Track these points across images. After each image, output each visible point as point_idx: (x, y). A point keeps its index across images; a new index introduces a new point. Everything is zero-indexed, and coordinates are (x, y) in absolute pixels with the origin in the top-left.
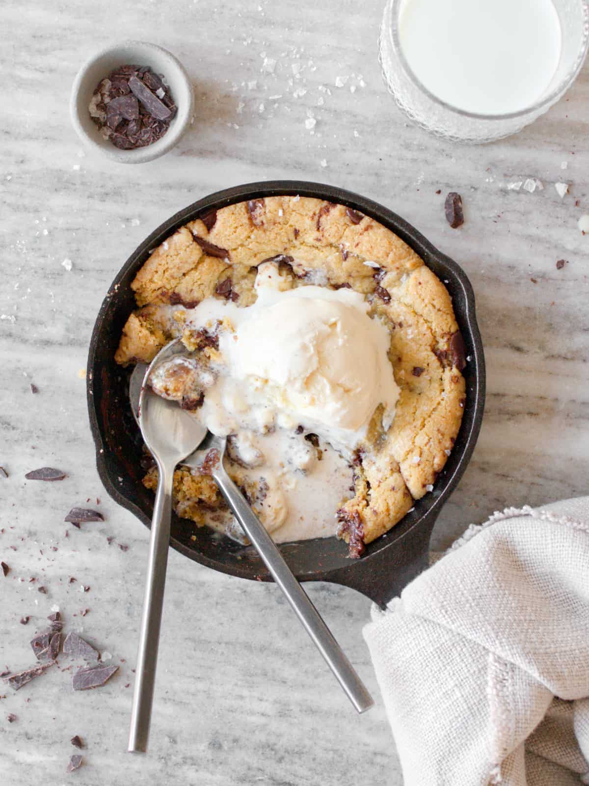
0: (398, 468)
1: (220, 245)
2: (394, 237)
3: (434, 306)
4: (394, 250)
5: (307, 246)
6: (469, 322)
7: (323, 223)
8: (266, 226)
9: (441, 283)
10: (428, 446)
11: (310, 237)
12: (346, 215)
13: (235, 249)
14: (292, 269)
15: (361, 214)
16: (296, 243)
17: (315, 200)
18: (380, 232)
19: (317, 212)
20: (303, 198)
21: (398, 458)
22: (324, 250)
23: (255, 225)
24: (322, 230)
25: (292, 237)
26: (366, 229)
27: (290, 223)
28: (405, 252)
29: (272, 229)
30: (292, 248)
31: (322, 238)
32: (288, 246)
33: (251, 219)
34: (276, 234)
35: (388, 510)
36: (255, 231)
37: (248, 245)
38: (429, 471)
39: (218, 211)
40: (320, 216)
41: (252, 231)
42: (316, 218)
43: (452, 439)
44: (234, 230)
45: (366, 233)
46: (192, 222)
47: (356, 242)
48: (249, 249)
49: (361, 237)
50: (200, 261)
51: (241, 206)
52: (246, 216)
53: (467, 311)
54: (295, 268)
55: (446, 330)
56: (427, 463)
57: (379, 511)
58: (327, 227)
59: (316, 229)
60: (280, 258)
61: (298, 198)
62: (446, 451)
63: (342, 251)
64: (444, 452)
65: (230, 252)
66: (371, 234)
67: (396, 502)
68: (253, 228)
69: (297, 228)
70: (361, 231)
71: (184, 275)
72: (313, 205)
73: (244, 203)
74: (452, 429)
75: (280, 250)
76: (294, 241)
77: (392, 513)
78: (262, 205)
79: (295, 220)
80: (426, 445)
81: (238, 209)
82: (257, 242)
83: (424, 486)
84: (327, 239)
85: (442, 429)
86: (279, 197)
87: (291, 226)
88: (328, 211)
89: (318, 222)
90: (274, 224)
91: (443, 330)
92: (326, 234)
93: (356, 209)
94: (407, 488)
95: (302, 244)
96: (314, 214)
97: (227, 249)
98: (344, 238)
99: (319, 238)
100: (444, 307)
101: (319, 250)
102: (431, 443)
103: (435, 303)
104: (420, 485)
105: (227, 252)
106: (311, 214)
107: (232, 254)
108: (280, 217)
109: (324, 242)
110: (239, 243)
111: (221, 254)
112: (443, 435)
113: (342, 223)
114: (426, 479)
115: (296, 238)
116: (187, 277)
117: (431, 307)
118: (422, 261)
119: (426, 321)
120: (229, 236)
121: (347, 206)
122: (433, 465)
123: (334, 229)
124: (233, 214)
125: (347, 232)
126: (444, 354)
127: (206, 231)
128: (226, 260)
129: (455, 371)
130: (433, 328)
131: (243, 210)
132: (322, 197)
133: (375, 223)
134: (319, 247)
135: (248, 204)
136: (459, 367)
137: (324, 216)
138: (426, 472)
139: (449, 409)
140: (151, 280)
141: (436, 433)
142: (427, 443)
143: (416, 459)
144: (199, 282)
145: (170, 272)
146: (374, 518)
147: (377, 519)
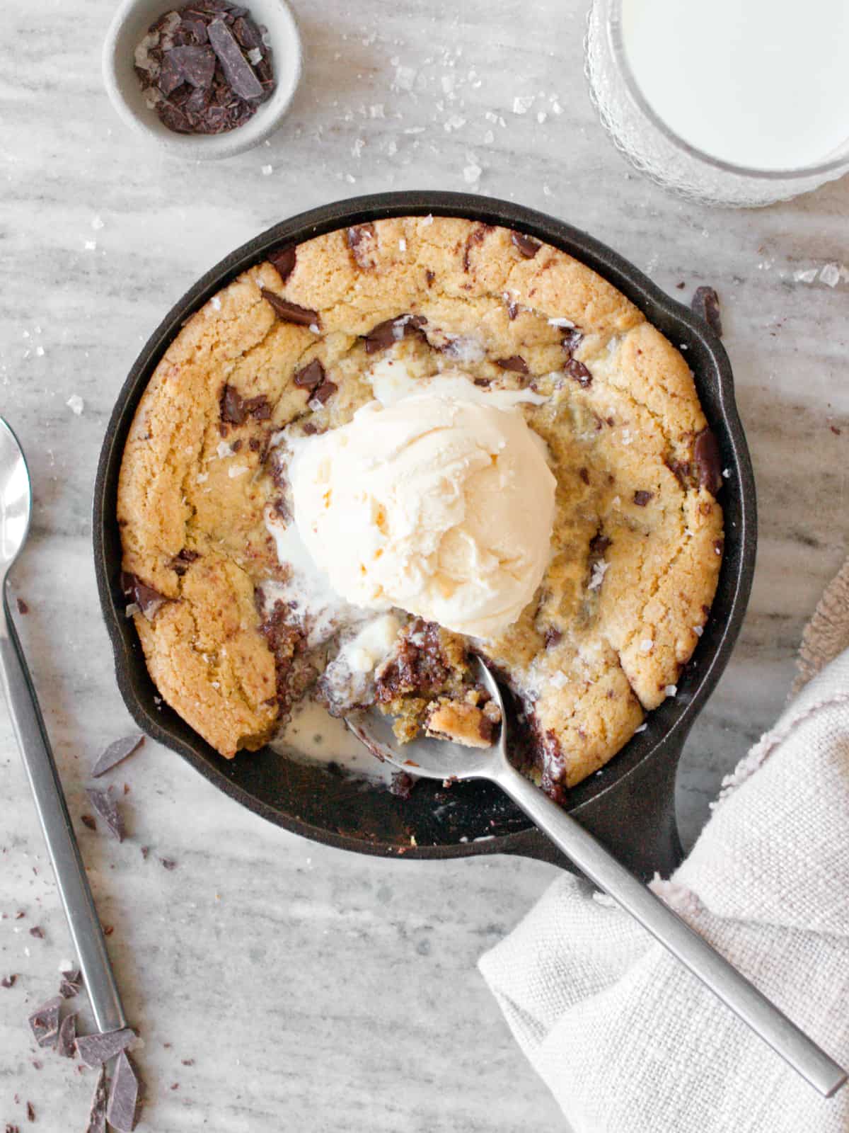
0: (616, 660)
1: (304, 304)
2: (593, 277)
3: (665, 390)
5: (448, 298)
6: (724, 412)
7: (475, 259)
8: (378, 268)
9: (675, 350)
10: (665, 621)
11: (452, 283)
12: (512, 243)
13: (329, 310)
14: (425, 336)
15: (535, 240)
16: (431, 293)
17: (459, 221)
18: (569, 270)
19: (464, 241)
20: (439, 218)
21: (616, 643)
22: (478, 303)
23: (361, 268)
24: (474, 271)
25: (423, 284)
26: (547, 266)
27: (419, 261)
28: (612, 302)
29: (390, 273)
30: (424, 303)
31: (474, 284)
32: (417, 299)
33: (353, 258)
34: (397, 281)
35: (603, 731)
36: (362, 277)
37: (352, 301)
38: (669, 663)
39: (298, 247)
40: (469, 246)
41: (356, 278)
42: (463, 250)
43: (704, 608)
44: (326, 277)
45: (546, 273)
46: (255, 268)
47: (531, 288)
48: (352, 307)
49: (538, 279)
50: (271, 332)
51: (336, 237)
52: (345, 253)
53: (721, 395)
54: (430, 337)
55: (687, 427)
56: (665, 650)
57: (589, 732)
58: (481, 266)
59: (463, 270)
60: (405, 320)
61: (430, 218)
62: (695, 629)
63: (508, 304)
64: (692, 631)
65: (321, 313)
66: (554, 273)
67: (617, 715)
68: (358, 272)
69: (431, 269)
70: (538, 269)
71: (244, 354)
72: (456, 229)
73: (341, 231)
74: (704, 592)
75: (405, 307)
76: (427, 291)
77: (610, 735)
78: (371, 234)
79: (427, 257)
80: (661, 620)
81: (330, 242)
82: (366, 295)
83: (661, 688)
84: (481, 285)
85: (687, 593)
86: (398, 219)
87: (420, 266)
88: (482, 238)
89: (466, 258)
90: (393, 264)
91: (681, 428)
92: (480, 277)
93: (529, 233)
94: (633, 692)
95: (440, 295)
96: (459, 245)
97: (315, 309)
98: (510, 283)
99: (469, 283)
100: (682, 390)
101: (470, 303)
102: (671, 617)
103: (666, 383)
104: (654, 687)
105: (315, 314)
106: (453, 245)
107: (325, 318)
108: (401, 253)
109: (479, 290)
110: (335, 298)
111: (305, 317)
112: (689, 602)
113: (506, 258)
114: (664, 677)
115: (430, 286)
116: (250, 358)
117: (660, 392)
118: (642, 314)
119: (653, 414)
120: (319, 287)
121: (512, 228)
122: (675, 653)
123: (493, 268)
124: (323, 250)
125: (515, 272)
126: (686, 467)
127: (280, 282)
128: (314, 328)
129: (705, 495)
130: (665, 425)
131: (340, 243)
134: (470, 299)
135: (347, 233)
136: (710, 488)
137: (475, 248)
138: (663, 664)
139: (697, 558)
140: (190, 361)
141: (677, 599)
142: (664, 617)
143: (646, 644)
144: (267, 366)
145: (221, 347)
146: (580, 745)
147: (586, 746)
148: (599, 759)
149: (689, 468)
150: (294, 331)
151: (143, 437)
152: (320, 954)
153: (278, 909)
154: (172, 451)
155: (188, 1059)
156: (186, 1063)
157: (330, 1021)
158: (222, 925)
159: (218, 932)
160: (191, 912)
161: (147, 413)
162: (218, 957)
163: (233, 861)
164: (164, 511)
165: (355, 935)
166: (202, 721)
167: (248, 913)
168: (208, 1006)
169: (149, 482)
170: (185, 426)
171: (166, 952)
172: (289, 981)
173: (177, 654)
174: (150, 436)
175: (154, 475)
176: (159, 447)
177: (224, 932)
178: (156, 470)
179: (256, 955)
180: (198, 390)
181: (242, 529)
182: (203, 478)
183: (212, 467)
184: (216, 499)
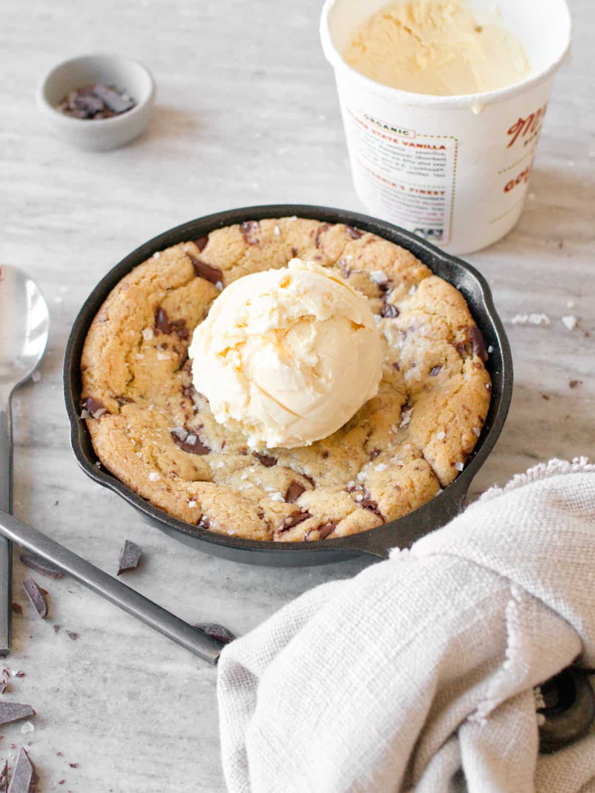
0: (421, 455)
1: (213, 264)
3: (447, 302)
4: (400, 258)
7: (322, 240)
8: (261, 244)
10: (453, 422)
11: (309, 256)
12: (347, 232)
13: (229, 269)
15: (361, 231)
17: (313, 221)
18: (383, 247)
19: (316, 230)
21: (420, 444)
24: (322, 245)
25: (289, 256)
26: (369, 243)
27: (288, 242)
28: (412, 260)
29: (269, 247)
31: (321, 256)
33: (245, 238)
34: (273, 252)
35: (412, 486)
36: (250, 248)
37: (243, 263)
38: (457, 449)
39: (210, 234)
40: (319, 233)
41: (247, 249)
42: (315, 235)
43: (481, 420)
44: (227, 247)
45: (368, 246)
46: (182, 243)
47: (359, 255)
49: (363, 249)
50: (190, 279)
51: (234, 228)
52: (241, 235)
55: (462, 323)
56: (454, 439)
57: (402, 486)
58: (326, 243)
59: (315, 246)
61: (294, 218)
62: (474, 428)
63: (345, 268)
64: (472, 430)
65: (224, 272)
66: (373, 246)
67: (422, 479)
68: (248, 245)
69: (295, 246)
70: (362, 244)
71: (173, 288)
72: (312, 225)
73: (239, 225)
74: (482, 409)
77: (418, 490)
78: (258, 226)
79: (292, 239)
80: (451, 421)
81: (231, 230)
83: (453, 464)
84: (327, 256)
85: (468, 405)
86: (275, 219)
87: (288, 245)
88: (327, 228)
89: (317, 239)
90: (270, 242)
91: (459, 323)
92: (326, 250)
93: (357, 227)
94: (432, 470)
96: (313, 232)
97: (220, 269)
98: (345, 253)
99: (319, 255)
102: (457, 418)
103: (448, 299)
104: (447, 464)
105: (220, 271)
106: (309, 232)
107: (226, 275)
108: (276, 236)
110: (233, 261)
111: (214, 274)
112: (469, 411)
113: (343, 239)
114: (454, 457)
116: (176, 292)
118: (429, 270)
120: (223, 252)
121: (347, 224)
122: (461, 443)
123: (335, 243)
125: (348, 247)
126: (463, 346)
127: (198, 251)
128: (218, 284)
129: (476, 359)
130: (448, 321)
131: (238, 231)
133: (377, 238)
135: (242, 226)
136: (480, 355)
137: (323, 234)
138: (453, 448)
139: (472, 388)
140: (137, 284)
141: (461, 409)
142: (452, 419)
143: (441, 435)
144: (187, 299)
145: (158, 279)
146: (396, 493)
147: (400, 494)
148: (410, 506)
149: (465, 347)
150: (205, 283)
151: (102, 320)
152: (181, 696)
153: (152, 667)
154: (121, 331)
155: (73, 763)
156: (72, 766)
157: (185, 740)
158: (108, 675)
159: (105, 680)
160: (86, 667)
161: (107, 309)
162: (103, 697)
163: (120, 636)
164: (112, 361)
165: (208, 683)
167: (129, 668)
168: (93, 728)
169: (104, 345)
170: (131, 318)
171: (65, 693)
172: (156, 713)
173: (114, 434)
174: (108, 319)
175: (107, 340)
176: (112, 326)
177: (109, 680)
178: (109, 338)
179: (132, 696)
180: (142, 300)
181: (164, 394)
182: (140, 356)
183: (147, 352)
184: (148, 372)
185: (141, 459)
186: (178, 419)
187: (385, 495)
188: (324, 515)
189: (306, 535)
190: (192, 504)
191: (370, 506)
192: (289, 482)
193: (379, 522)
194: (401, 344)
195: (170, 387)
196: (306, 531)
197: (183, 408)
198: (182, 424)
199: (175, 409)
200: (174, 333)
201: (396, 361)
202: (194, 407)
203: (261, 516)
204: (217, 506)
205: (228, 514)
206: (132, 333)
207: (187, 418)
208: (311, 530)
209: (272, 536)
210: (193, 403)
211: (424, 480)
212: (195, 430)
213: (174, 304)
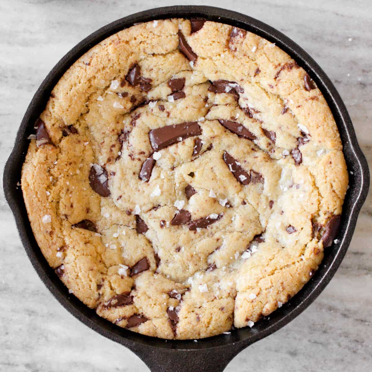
0: (235, 295)
1: (194, 49)
2: (331, 116)
3: (332, 186)
4: (325, 126)
5: (260, 87)
6: (352, 213)
7: (282, 75)
8: (236, 53)
9: (347, 172)
10: (267, 291)
11: (266, 80)
12: (303, 79)
13: (203, 59)
14: (238, 99)
15: (315, 84)
16: (253, 80)
17: (286, 54)
18: (321, 106)
19: (282, 64)
20: (277, 47)
21: (238, 288)
22: (271, 96)
23: (229, 48)
24: (279, 80)
25: (252, 73)
26: (313, 99)
27: (257, 61)
28: (332, 132)
29: (241, 58)
30: (247, 83)
31: (274, 87)
32: (245, 78)
33: (228, 41)
34: (242, 64)
35: (209, 323)
36: (227, 53)
37: (216, 61)
38: (257, 311)
39: (207, 22)
40: (283, 68)
41: (224, 52)
42: (279, 68)
43: (289, 296)
44: (211, 43)
45: (310, 101)
46: (182, 19)
47: (299, 104)
48: (215, 64)
49: (305, 102)
50: (172, 52)
51: (226, 27)
52: (227, 37)
53: (355, 204)
54: (241, 100)
55: (331, 210)
56: (260, 303)
57: (202, 319)
58: (283, 80)
59: (274, 77)
60: (234, 85)
61: (273, 45)
62: (279, 303)
63: (285, 106)
64: (277, 302)
65: (199, 58)
66: (314, 104)
67: (219, 320)
68: (227, 49)
69: (260, 69)
70: (307, 97)
71: (153, 55)
72: (282, 57)
73: (231, 26)
74: (294, 289)
75: (237, 79)
76: (252, 77)
77: (211, 327)
78: (243, 36)
79: (262, 61)
80: (266, 289)
81: (223, 28)
82: (224, 62)
83: (247, 320)
84: (278, 89)
85: (285, 284)
86: (260, 37)
87: (256, 64)
88: (291, 68)
89: (278, 73)
90: (245, 55)
91: (328, 208)
92: (279, 85)
93: (314, 79)
94: (233, 314)
95: (257, 83)
96: (279, 65)
97: (197, 55)
98: (291, 96)
99: (273, 85)
100: (340, 192)
101: (267, 95)
102: (271, 290)
103: (334, 184)
104: (244, 317)
105: (196, 56)
106: (277, 63)
107: (199, 61)
108: (252, 52)
109: (275, 91)
110: (209, 55)
111: (191, 56)
112: (284, 289)
113: (297, 84)
114: (251, 315)
115: (255, 76)
116: (154, 58)
117: (329, 186)
118: (342, 146)
119: (319, 194)
120: (205, 45)
121: (307, 72)
122: (263, 308)
123: (288, 85)
124: (217, 30)
125: (297, 93)
126: (319, 228)
127: (190, 32)
128: (192, 63)
129: (320, 245)
130: (322, 202)
131: (227, 31)
132: (292, 56)
133: (321, 98)
134: (268, 93)
135: (232, 29)
136: (324, 243)
137: (286, 71)
138: (255, 310)
139: (299, 271)
140: (127, 42)
141: (279, 284)
142: (268, 289)
143: (253, 296)
144: (161, 67)
145: (145, 45)
146: (194, 323)
147: (197, 325)
148: (199, 334)
149: (320, 229)
150: (182, 59)
151: (85, 62)
154: (94, 77)
164: (73, 101)
166: (31, 205)
169: (75, 84)
170: (107, 70)
173: (39, 168)
174: (89, 64)
175: (80, 83)
176: (90, 72)
178: (82, 81)
180: (123, 57)
181: (104, 133)
182: (100, 99)
183: (108, 97)
184: (101, 113)
185: (47, 197)
186: (102, 159)
187: (187, 320)
188: (141, 308)
189: (118, 320)
190: (59, 254)
191: (173, 321)
192: (142, 257)
193: (170, 337)
194: (286, 189)
195: (111, 130)
196: (120, 316)
197: (111, 151)
198: (103, 164)
199: (105, 149)
200: (139, 85)
201: (274, 200)
202: (119, 153)
203: (99, 287)
204: (74, 265)
205: (77, 276)
206: (103, 82)
207: (109, 160)
208: (124, 318)
209: (98, 306)
210: (121, 149)
211: (220, 322)
212: (109, 173)
213: (149, 66)
